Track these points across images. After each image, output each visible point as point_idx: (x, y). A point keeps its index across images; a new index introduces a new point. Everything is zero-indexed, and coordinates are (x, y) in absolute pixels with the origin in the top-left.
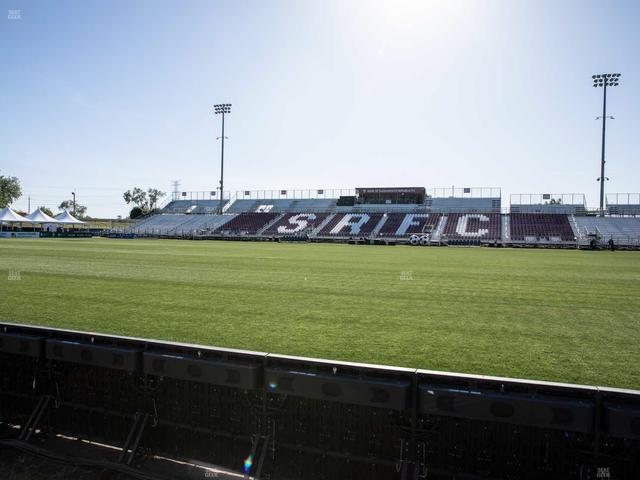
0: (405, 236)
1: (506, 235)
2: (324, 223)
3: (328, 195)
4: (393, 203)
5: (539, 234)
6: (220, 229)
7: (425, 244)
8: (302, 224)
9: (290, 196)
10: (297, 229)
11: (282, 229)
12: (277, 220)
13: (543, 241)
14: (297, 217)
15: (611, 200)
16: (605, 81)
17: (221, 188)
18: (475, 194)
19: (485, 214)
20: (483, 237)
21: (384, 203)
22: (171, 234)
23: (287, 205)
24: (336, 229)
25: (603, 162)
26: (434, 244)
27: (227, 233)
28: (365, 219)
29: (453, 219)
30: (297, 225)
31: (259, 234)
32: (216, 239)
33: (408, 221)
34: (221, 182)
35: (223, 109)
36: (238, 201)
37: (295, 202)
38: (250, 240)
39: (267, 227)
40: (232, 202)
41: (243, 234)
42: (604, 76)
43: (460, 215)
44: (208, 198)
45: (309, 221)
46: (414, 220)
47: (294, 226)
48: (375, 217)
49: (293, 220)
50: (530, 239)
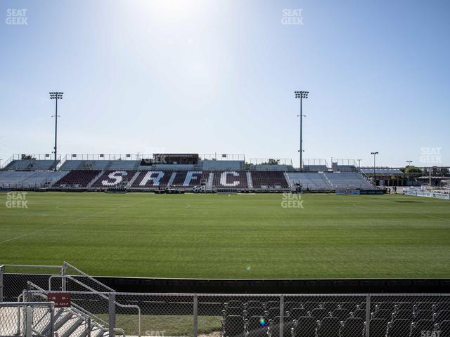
0: (189, 187)
1: (250, 185)
2: (134, 178)
3: (134, 158)
4: (178, 163)
5: (269, 184)
6: (58, 183)
7: (203, 192)
8: (119, 179)
9: (106, 158)
10: (116, 183)
11: (105, 183)
12: (100, 175)
13: (271, 188)
14: (114, 173)
15: (306, 163)
16: (301, 95)
17: (55, 153)
18: (229, 158)
19: (236, 171)
20: (237, 187)
21: (172, 164)
22: (19, 187)
23: (105, 165)
24: (143, 183)
25: (301, 141)
26: (209, 192)
27: (63, 186)
28: (161, 175)
29: (217, 174)
30: (115, 180)
31: (89, 186)
32: (57, 190)
33: (189, 176)
34: (55, 148)
35: (56, 96)
36: (67, 162)
37: (110, 162)
38: (83, 191)
39: (93, 181)
40: (62, 162)
41: (77, 186)
42: (301, 92)
43: (222, 172)
44: (44, 159)
45: (123, 177)
46: (194, 175)
47: (114, 180)
48: (168, 174)
49: (111, 176)
50: (264, 187)
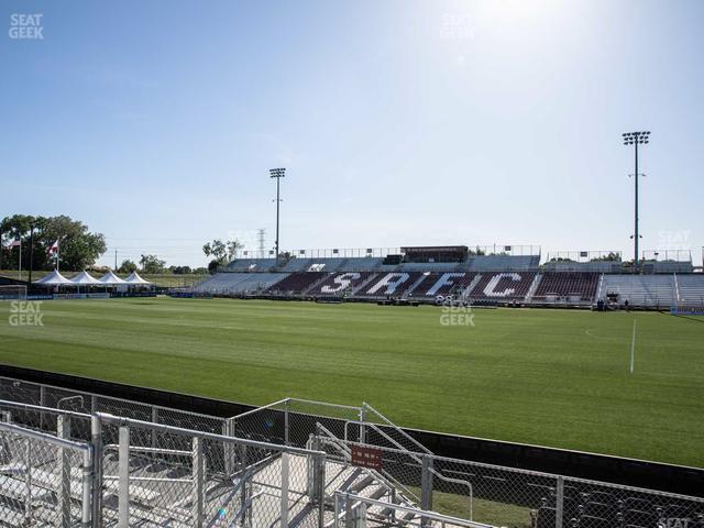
0: (434, 296)
1: (529, 296)
2: (365, 283)
3: (376, 254)
4: (435, 261)
5: (560, 294)
6: (270, 289)
8: (346, 283)
9: (341, 255)
10: (338, 289)
11: (326, 289)
12: (324, 279)
13: (563, 301)
14: (343, 276)
18: (515, 252)
19: (518, 273)
20: (507, 298)
21: (427, 261)
22: (227, 293)
23: (337, 264)
24: (373, 290)
27: (275, 293)
28: (405, 277)
29: (487, 277)
30: (340, 284)
31: (303, 294)
32: (266, 298)
33: (444, 280)
37: (346, 260)
38: (295, 299)
39: (312, 286)
41: (290, 293)
43: (495, 274)
44: (267, 257)
45: (352, 281)
46: (449, 279)
47: (337, 286)
48: (415, 275)
49: (337, 280)
